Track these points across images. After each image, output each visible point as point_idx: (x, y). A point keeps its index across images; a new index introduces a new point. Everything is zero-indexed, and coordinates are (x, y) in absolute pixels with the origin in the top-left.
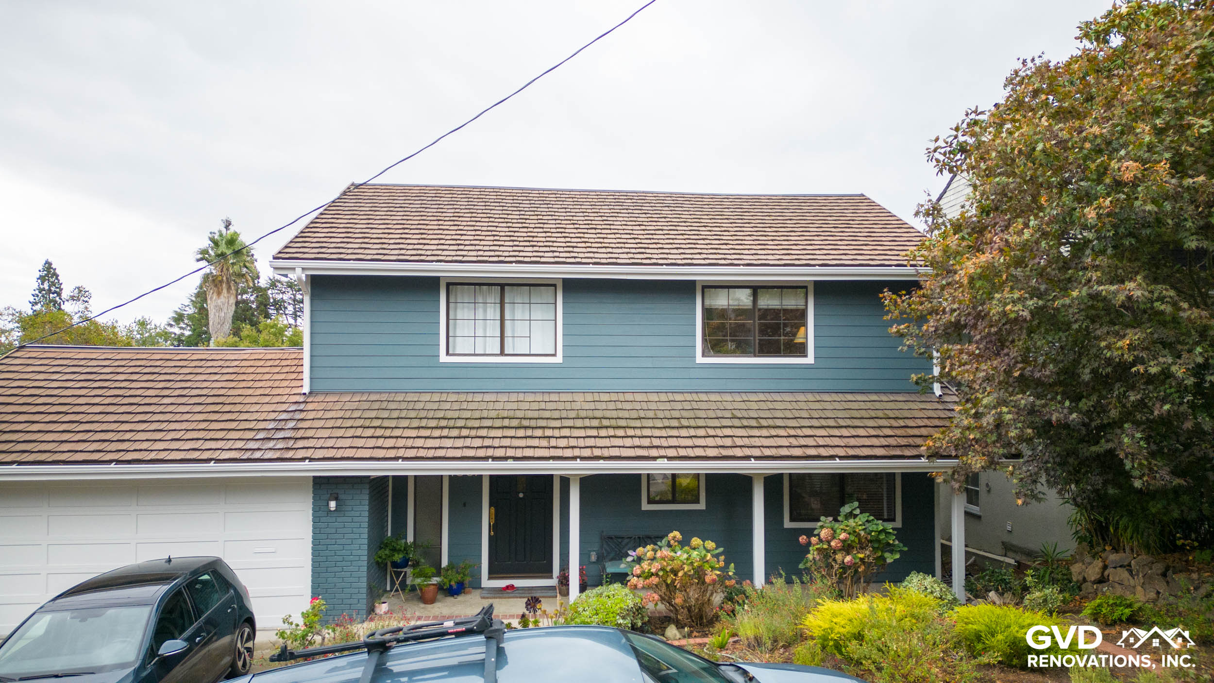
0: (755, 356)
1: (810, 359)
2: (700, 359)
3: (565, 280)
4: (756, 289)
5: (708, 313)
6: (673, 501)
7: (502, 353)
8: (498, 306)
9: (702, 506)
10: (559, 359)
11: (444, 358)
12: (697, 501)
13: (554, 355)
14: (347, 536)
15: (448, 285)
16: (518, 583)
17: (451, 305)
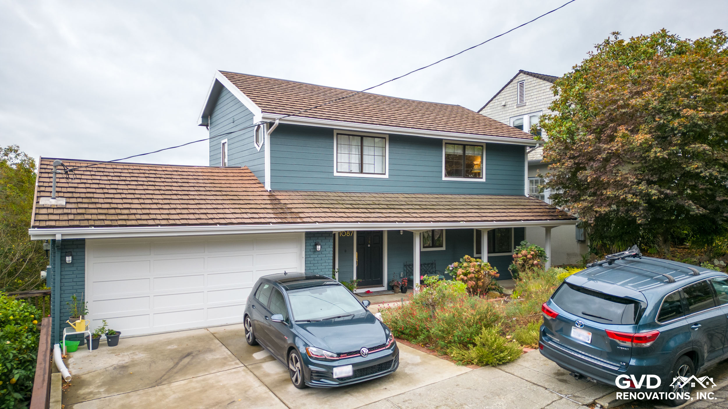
0: (464, 177)
1: (484, 180)
2: (444, 179)
3: (390, 135)
4: (464, 145)
5: (448, 156)
6: (433, 247)
7: (361, 172)
8: (360, 147)
9: (444, 248)
10: (387, 176)
11: (336, 174)
12: (442, 246)
13: (385, 174)
14: (323, 264)
15: (338, 134)
16: (371, 290)
17: (339, 146)
